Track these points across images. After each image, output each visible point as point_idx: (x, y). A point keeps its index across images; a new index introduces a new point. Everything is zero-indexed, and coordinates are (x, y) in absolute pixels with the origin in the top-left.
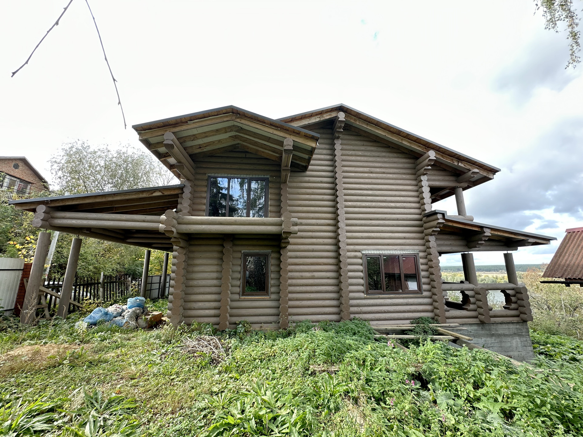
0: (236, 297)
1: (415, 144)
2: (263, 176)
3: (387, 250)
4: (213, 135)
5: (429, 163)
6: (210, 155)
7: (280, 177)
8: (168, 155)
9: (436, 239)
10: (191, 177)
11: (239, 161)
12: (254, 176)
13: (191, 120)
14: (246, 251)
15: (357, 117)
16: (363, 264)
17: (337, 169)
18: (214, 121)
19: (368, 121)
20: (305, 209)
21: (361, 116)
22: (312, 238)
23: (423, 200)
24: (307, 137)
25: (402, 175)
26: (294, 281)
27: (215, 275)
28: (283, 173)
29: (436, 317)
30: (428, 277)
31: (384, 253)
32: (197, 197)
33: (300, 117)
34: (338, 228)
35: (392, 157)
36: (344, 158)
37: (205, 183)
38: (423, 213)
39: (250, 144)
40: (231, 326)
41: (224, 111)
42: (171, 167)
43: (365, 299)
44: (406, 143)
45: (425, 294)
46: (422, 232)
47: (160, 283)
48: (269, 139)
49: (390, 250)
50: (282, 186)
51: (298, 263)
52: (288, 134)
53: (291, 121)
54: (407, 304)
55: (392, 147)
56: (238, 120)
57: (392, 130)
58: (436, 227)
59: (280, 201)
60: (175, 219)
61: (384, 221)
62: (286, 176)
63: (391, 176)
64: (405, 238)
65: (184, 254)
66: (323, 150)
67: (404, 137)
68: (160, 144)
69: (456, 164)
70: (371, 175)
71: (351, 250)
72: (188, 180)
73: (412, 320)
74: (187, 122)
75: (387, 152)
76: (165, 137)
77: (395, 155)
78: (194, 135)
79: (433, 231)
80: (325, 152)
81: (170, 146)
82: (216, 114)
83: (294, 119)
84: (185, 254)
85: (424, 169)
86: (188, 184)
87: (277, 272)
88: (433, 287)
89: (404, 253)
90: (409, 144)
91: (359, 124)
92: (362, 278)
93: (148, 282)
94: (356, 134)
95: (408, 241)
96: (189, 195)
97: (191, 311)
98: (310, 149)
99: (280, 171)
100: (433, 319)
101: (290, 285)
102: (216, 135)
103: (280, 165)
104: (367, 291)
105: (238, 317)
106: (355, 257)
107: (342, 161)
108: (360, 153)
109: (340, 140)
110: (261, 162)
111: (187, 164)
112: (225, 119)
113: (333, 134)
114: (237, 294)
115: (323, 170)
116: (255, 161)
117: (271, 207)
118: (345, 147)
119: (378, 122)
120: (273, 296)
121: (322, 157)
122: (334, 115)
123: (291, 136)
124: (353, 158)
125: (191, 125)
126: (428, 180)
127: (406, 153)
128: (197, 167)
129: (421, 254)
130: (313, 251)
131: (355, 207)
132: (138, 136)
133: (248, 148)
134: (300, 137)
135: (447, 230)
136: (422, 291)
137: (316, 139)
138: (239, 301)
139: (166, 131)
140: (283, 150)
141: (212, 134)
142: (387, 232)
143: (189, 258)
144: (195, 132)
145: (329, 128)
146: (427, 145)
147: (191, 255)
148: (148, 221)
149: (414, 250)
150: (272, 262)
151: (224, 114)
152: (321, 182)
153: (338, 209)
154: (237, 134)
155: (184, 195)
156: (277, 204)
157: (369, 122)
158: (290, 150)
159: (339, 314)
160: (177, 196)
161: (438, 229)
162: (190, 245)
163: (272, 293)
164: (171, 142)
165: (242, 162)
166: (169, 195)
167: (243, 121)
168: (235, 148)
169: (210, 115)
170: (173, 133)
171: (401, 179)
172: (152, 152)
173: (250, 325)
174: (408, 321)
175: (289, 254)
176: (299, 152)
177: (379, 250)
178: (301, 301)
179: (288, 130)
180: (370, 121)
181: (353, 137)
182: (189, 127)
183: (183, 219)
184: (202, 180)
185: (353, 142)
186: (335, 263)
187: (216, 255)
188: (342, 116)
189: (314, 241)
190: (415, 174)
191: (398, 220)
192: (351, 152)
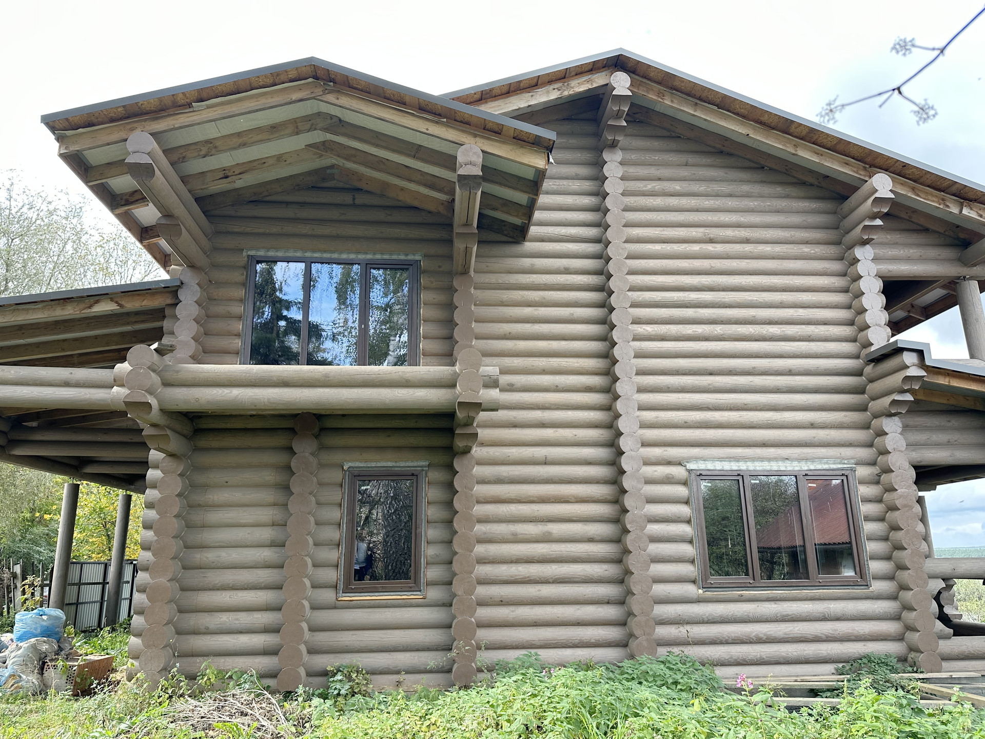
0: (328, 596)
1: (832, 158)
2: (402, 257)
3: (762, 459)
4: (261, 141)
5: (875, 210)
6: (253, 198)
7: (450, 257)
8: (137, 196)
9: (906, 427)
10: (201, 259)
11: (335, 214)
12: (378, 256)
13: (201, 100)
14: (357, 464)
15: (668, 87)
16: (692, 500)
17: (610, 234)
18: (263, 102)
19: (698, 95)
20: (522, 345)
21: (677, 83)
22: (543, 425)
23: (862, 316)
24: (521, 140)
25: (801, 246)
26: (493, 550)
27: (266, 534)
28: (459, 245)
29: (912, 655)
30: (886, 539)
31: (751, 468)
32: (217, 316)
33: (505, 90)
34: (616, 397)
35: (770, 197)
36: (631, 201)
37: (238, 276)
38: (864, 352)
39: (366, 166)
40: (311, 679)
41: (292, 75)
42: (143, 233)
43: (699, 601)
44: (807, 155)
45: (878, 586)
46: (863, 408)
47: (104, 583)
48: (417, 151)
49: (769, 460)
50: (456, 283)
51: (504, 497)
52: (470, 133)
53: (481, 100)
54: (824, 618)
55: (771, 169)
56: (331, 98)
57: (765, 118)
58: (903, 391)
59: (450, 323)
60: (154, 371)
61: (750, 378)
62: (467, 251)
63: (767, 249)
64: (812, 426)
65: (179, 475)
66: (570, 182)
67: (802, 139)
68: (118, 165)
69: (955, 210)
70: (710, 248)
71: (653, 460)
72: (192, 266)
73: (840, 665)
74: (189, 105)
75: (755, 182)
76: (130, 146)
77: (779, 190)
78: (208, 142)
79: (894, 402)
80: (576, 185)
81: (143, 171)
82: (269, 81)
83: (486, 94)
84: (181, 475)
85: (861, 226)
86: (192, 280)
87: (443, 522)
88: (901, 567)
89: (812, 467)
90: (816, 159)
91: (670, 103)
92: (691, 542)
93: (70, 581)
94: (666, 133)
95: (821, 434)
96: (195, 310)
97: (197, 637)
98: (530, 175)
99: (450, 242)
100: (903, 660)
101: (482, 561)
102: (269, 140)
103: (449, 226)
104: (705, 578)
105: (331, 656)
106: (668, 480)
107: (624, 210)
108: (677, 187)
109: (620, 152)
110: (397, 216)
111: (190, 222)
112: (295, 96)
113: (598, 135)
114: (331, 587)
115: (571, 236)
116: (381, 215)
117: (428, 341)
118: (632, 170)
119: (725, 97)
120: (434, 594)
121: (569, 200)
122: (599, 80)
123: (478, 139)
124: (658, 201)
125: (202, 112)
126: (875, 259)
127: (812, 185)
128: (218, 233)
129: (863, 472)
130: (546, 462)
131: (663, 339)
132: (57, 145)
133: (360, 177)
134: (504, 143)
135: (937, 400)
136: (869, 577)
137: (547, 148)
138: (335, 608)
139: (132, 130)
140: (455, 180)
141: (260, 137)
142: (761, 410)
143: (194, 486)
144: (212, 132)
145: (588, 120)
146: (869, 159)
147: (200, 478)
148: (78, 385)
149: (841, 459)
150: (430, 493)
151: (291, 81)
152: (567, 271)
153: (614, 344)
154: (330, 137)
155: (180, 310)
156: (443, 332)
157: (700, 99)
158: (475, 177)
159: (625, 645)
160: (159, 314)
161: (909, 397)
162: (197, 449)
163: (430, 584)
164: (146, 160)
165: (343, 218)
166: (137, 313)
167: (344, 101)
168: (324, 180)
169: (255, 85)
170: (151, 134)
171: (796, 258)
172: (92, 188)
173: (368, 676)
174: (830, 668)
175: (478, 470)
176: (500, 184)
177: (737, 459)
178: (512, 608)
179: (468, 123)
180: (704, 95)
181: (656, 144)
182: (195, 118)
183: (178, 372)
184: (232, 267)
185: (657, 157)
186: (609, 498)
187: (269, 476)
188: (621, 83)
189: (549, 433)
190: (838, 243)
191: (790, 373)
192: (650, 186)
